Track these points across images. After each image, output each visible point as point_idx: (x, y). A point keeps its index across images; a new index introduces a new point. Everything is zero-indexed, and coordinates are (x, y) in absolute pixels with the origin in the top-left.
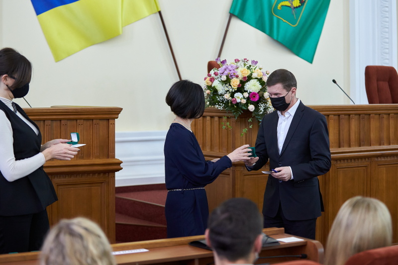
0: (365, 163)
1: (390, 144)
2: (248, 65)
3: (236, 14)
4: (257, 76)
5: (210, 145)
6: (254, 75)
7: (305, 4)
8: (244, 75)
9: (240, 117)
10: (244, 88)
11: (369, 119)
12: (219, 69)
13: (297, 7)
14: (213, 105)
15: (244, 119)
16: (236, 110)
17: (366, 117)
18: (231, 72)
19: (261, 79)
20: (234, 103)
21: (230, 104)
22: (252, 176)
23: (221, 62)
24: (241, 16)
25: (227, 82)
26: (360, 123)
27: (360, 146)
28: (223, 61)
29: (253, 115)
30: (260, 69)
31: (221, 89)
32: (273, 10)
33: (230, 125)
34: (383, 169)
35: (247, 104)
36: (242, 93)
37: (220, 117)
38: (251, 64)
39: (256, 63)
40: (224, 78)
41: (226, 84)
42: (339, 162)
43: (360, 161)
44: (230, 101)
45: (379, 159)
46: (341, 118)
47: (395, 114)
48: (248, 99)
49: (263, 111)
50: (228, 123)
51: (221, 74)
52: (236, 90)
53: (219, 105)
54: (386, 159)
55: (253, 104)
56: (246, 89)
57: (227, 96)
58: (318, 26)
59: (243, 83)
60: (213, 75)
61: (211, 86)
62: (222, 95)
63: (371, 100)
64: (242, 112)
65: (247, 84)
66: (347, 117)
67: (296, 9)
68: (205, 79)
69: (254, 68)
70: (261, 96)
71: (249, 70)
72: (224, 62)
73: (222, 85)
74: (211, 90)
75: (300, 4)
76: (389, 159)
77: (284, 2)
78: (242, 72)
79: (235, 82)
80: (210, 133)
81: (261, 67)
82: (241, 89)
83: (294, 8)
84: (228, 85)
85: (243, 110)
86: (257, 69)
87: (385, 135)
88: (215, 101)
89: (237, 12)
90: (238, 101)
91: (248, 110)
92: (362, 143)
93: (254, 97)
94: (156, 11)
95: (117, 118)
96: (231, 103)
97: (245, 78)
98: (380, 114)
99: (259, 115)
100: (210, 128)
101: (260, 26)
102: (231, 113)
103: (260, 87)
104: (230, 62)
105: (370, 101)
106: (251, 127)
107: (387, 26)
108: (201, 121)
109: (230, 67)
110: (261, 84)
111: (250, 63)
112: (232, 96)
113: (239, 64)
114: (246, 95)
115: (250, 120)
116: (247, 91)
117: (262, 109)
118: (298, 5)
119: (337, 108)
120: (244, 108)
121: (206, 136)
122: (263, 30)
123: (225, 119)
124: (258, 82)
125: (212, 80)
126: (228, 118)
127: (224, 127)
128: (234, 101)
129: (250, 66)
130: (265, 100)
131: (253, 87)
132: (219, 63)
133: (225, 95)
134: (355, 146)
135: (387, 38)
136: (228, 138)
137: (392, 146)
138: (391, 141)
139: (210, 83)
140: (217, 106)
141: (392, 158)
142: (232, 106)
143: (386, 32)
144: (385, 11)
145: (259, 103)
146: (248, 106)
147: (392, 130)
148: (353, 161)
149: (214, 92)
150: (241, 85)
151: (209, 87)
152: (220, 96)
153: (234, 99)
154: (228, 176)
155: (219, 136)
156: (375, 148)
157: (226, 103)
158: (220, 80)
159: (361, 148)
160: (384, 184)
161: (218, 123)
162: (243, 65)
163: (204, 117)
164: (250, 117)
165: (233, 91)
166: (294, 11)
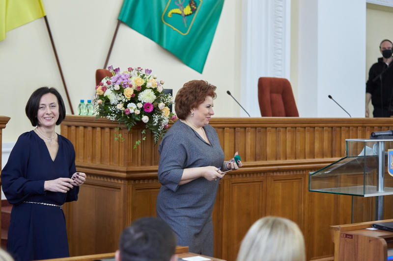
0: (261, 177)
1: (286, 159)
2: (142, 75)
3: (125, 20)
4: (151, 86)
5: (99, 158)
6: (149, 85)
7: (197, 12)
8: (138, 84)
9: (133, 128)
10: (138, 98)
11: (266, 133)
12: (112, 78)
13: (188, 15)
14: (105, 116)
15: (136, 131)
16: (129, 122)
17: (262, 130)
18: (124, 81)
19: (156, 89)
20: (127, 113)
21: (123, 115)
22: (144, 191)
23: (114, 71)
24: (130, 23)
25: (120, 91)
26: (256, 137)
27: (256, 161)
29: (147, 126)
30: (154, 79)
31: (113, 98)
32: (162, 18)
33: (122, 137)
34: (279, 185)
35: (140, 115)
36: (136, 103)
37: (111, 128)
38: (144, 73)
39: (150, 71)
40: (117, 87)
41: (119, 94)
42: (233, 177)
43: (255, 176)
44: (122, 112)
45: (275, 174)
46: (236, 131)
47: (292, 127)
48: (142, 109)
49: (157, 122)
50: (120, 135)
51: (113, 83)
52: (129, 100)
53: (112, 116)
54: (281, 174)
55: (147, 115)
56: (139, 100)
57: (120, 107)
58: (209, 35)
59: (136, 93)
60: (105, 84)
61: (103, 95)
62: (114, 105)
64: (135, 123)
65: (140, 93)
66: (243, 129)
67: (187, 17)
68: (97, 88)
69: (149, 77)
70: (156, 107)
71: (143, 79)
72: (117, 70)
73: (115, 95)
74: (102, 100)
75: (191, 12)
76: (285, 174)
77: (174, 10)
78: (136, 81)
79: (129, 92)
80: (100, 145)
81: (155, 76)
82: (134, 99)
83: (185, 16)
84: (121, 95)
85: (137, 121)
86: (151, 78)
87: (281, 149)
88: (107, 111)
90: (132, 111)
91: (142, 121)
92: (257, 157)
93: (148, 107)
94: (42, 16)
95: (4, 127)
96: (124, 113)
97: (139, 87)
98: (276, 128)
99: (152, 127)
101: (148, 33)
102: (124, 124)
103: (155, 97)
104: (123, 71)
105: (263, 114)
106: (144, 139)
107: (280, 37)
108: (91, 132)
109: (123, 76)
110: (156, 94)
111: (143, 72)
113: (132, 73)
114: (140, 105)
115: (144, 132)
116: (141, 102)
117: (156, 120)
118: (189, 13)
119: (236, 120)
120: (137, 119)
121: (95, 147)
122: (152, 39)
123: (117, 130)
124: (153, 92)
125: (104, 89)
126: (120, 129)
127: (116, 139)
128: (127, 111)
129: (144, 75)
130: (159, 110)
131: (147, 97)
132: (111, 71)
133: (118, 105)
134: (251, 160)
135: (280, 49)
136: (119, 150)
137: (289, 161)
138: (288, 156)
139: (102, 93)
140: (109, 117)
141: (288, 174)
142: (125, 117)
143: (279, 43)
144: (279, 22)
145: (152, 114)
146: (141, 117)
147: (289, 144)
148: (248, 175)
149: (106, 102)
150: (135, 95)
151: (101, 97)
152: (113, 106)
153: (127, 109)
154: (119, 190)
155: (110, 149)
156: (271, 162)
157: (119, 114)
158: (112, 89)
159: (257, 162)
160: (280, 200)
161: (109, 134)
162: (137, 74)
163: (94, 128)
164: (144, 129)
165: (127, 101)
166: (185, 20)
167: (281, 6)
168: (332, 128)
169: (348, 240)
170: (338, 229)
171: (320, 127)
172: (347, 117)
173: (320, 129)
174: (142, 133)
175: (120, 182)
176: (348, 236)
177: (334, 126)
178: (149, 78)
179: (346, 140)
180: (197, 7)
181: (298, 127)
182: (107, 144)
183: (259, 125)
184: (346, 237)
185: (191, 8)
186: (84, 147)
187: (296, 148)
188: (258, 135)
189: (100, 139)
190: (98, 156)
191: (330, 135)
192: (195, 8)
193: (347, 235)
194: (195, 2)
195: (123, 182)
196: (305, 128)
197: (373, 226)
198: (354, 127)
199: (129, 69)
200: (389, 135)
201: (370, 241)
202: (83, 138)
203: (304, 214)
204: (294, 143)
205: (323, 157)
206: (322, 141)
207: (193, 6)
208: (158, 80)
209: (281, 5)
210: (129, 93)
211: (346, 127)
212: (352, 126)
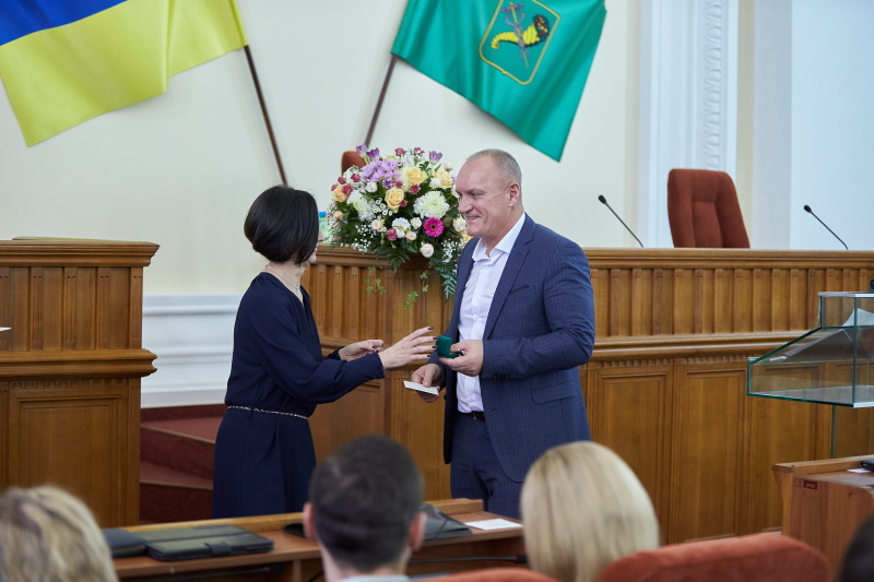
0: (662, 368)
1: (713, 331)
2: (422, 163)
3: (405, 54)
4: (439, 184)
5: (340, 326)
6: (435, 183)
7: (549, 39)
8: (413, 181)
9: (404, 268)
10: (413, 208)
11: (672, 278)
12: (364, 168)
13: (531, 45)
14: (348, 242)
15: (411, 272)
16: (396, 255)
17: (666, 273)
18: (387, 175)
19: (449, 190)
20: (391, 239)
21: (382, 242)
23: (368, 154)
24: (415, 61)
25: (378, 195)
26: (652, 287)
27: (651, 334)
28: (372, 151)
29: (431, 264)
30: (448, 171)
31: (365, 209)
32: (481, 51)
33: (382, 284)
34: (699, 383)
35: (417, 242)
36: (409, 218)
37: (362, 268)
38: (428, 159)
39: (440, 156)
40: (372, 187)
41: (375, 200)
42: (606, 366)
43: (650, 364)
44: (382, 235)
45: (691, 362)
46: (613, 274)
47: (726, 269)
48: (421, 231)
49: (451, 256)
50: (379, 281)
51: (366, 178)
52: (396, 212)
53: (361, 243)
54: (705, 362)
55: (430, 242)
56: (416, 212)
57: (378, 225)
58: (573, 86)
59: (411, 198)
60: (349, 181)
61: (344, 203)
62: (366, 222)
64: (408, 258)
65: (418, 200)
66: (626, 272)
67: (529, 48)
68: (334, 188)
69: (435, 167)
70: (448, 226)
71: (424, 172)
72: (372, 154)
73: (368, 201)
74: (343, 212)
75: (538, 39)
76: (711, 361)
77: (504, 34)
78: (410, 175)
79: (395, 197)
80: (341, 299)
81: (449, 166)
82: (406, 211)
83: (526, 46)
84: (379, 202)
85: (410, 254)
86: (442, 169)
87: (703, 312)
88: (353, 234)
89: (407, 52)
90: (400, 234)
91: (420, 254)
92: (655, 328)
93: (433, 227)
94: (240, 45)
95: (147, 265)
96: (386, 239)
97: (415, 187)
98: (694, 270)
99: (442, 265)
101: (454, 81)
102: (386, 259)
103: (446, 207)
104: (386, 152)
105: (678, 241)
106: (425, 289)
107: (717, 89)
108: (324, 276)
109: (384, 165)
110: (448, 202)
111: (426, 157)
112: (388, 224)
113: (403, 159)
114: (417, 223)
115: (424, 275)
116: (418, 216)
117: (449, 253)
118: (533, 41)
119: (611, 253)
120: (411, 250)
121: (332, 305)
122: (461, 92)
123: (372, 271)
124: (443, 197)
125: (347, 190)
126: (378, 269)
127: (369, 288)
128: (392, 235)
129: (427, 163)
130: (456, 233)
131: (432, 206)
132: (363, 155)
133: (374, 222)
134: (642, 334)
135: (716, 113)
136: (377, 310)
137: (718, 336)
138: (716, 325)
139: (343, 197)
140: (357, 244)
142: (388, 245)
143: (713, 101)
144: (714, 58)
145: (443, 241)
146: (420, 246)
147: (718, 303)
148: (636, 364)
149: (350, 216)
150: (406, 202)
151: (342, 206)
152: (364, 223)
153: (392, 231)
154: (376, 390)
155: (360, 308)
156: (682, 338)
157: (376, 239)
158: (363, 191)
159: (654, 337)
160: (701, 412)
161: (358, 279)
162: (412, 162)
163: (330, 266)
164: (424, 270)
165: (391, 214)
166: (524, 54)
167: (718, 28)
168: (807, 270)
169: (809, 492)
170: (789, 470)
171: (782, 269)
172: (841, 248)
173: (784, 273)
174: (422, 277)
176: (808, 485)
177: (812, 268)
178: (436, 170)
179: (820, 293)
180: (549, 29)
181: (738, 268)
182: (354, 299)
183: (659, 264)
184: (805, 486)
185: (538, 30)
187: (733, 310)
188: (656, 283)
189: (341, 289)
190: (337, 322)
191: (803, 283)
192: (546, 30)
193: (806, 482)
194: (544, 18)
196: (752, 270)
197: (861, 464)
198: (853, 269)
199: (396, 151)
201: (850, 494)
203: (749, 442)
204: (730, 299)
205: (788, 329)
206: (786, 296)
207: (542, 28)
209: (718, 24)
211: (835, 268)
212: (848, 268)
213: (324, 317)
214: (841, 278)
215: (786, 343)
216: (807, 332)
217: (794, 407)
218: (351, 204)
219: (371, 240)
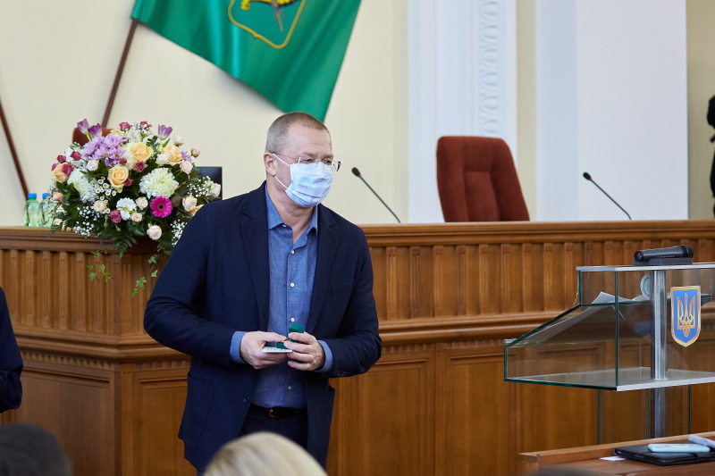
0: (422, 353)
1: (479, 313)
2: (151, 138)
3: (146, 19)
4: (166, 161)
5: (66, 317)
6: (161, 159)
8: (138, 158)
9: (129, 252)
10: (138, 188)
11: (431, 256)
12: (86, 145)
13: (285, 5)
14: (69, 226)
15: (140, 257)
16: (121, 239)
17: (424, 251)
18: (110, 152)
19: (178, 167)
20: (115, 221)
21: (106, 225)
22: (160, 386)
23: (89, 130)
25: (101, 173)
26: (409, 266)
27: (409, 317)
28: (94, 126)
29: (160, 248)
30: (177, 145)
31: (86, 189)
32: (230, 12)
33: (105, 271)
34: (464, 369)
35: (144, 225)
36: (134, 198)
37: (88, 254)
38: (156, 134)
39: (169, 131)
40: (93, 165)
41: (97, 179)
43: (408, 350)
44: (106, 218)
45: (454, 346)
47: (491, 244)
48: (147, 212)
50: (103, 267)
51: (87, 155)
52: (120, 191)
53: (84, 226)
54: (470, 346)
55: (158, 224)
56: (142, 191)
57: (100, 207)
59: (136, 175)
60: (69, 159)
61: (65, 183)
62: (89, 204)
63: (449, 214)
64: (134, 241)
65: (145, 178)
66: (379, 251)
67: (283, 9)
68: (54, 167)
69: (164, 142)
70: (177, 205)
71: (151, 149)
72: (94, 130)
73: (90, 181)
74: (64, 193)
76: (476, 346)
78: (135, 151)
79: (119, 175)
80: (66, 288)
81: (179, 140)
82: (131, 190)
83: (280, 6)
84: (101, 181)
85: (137, 238)
86: (171, 144)
87: (466, 293)
89: (148, 16)
90: (125, 216)
91: (147, 236)
92: (413, 310)
93: (161, 207)
96: (110, 221)
97: (140, 164)
98: (455, 246)
100: (66, 276)
102: (111, 243)
103: (176, 185)
106: (154, 275)
107: (494, 47)
108: (48, 262)
109: (107, 142)
110: (178, 179)
111: (154, 131)
112: (112, 204)
113: (128, 134)
114: (143, 203)
115: (153, 260)
118: (287, 1)
120: (138, 232)
121: (58, 295)
122: (207, 57)
123: (97, 257)
124: (171, 174)
125: (68, 170)
126: (103, 254)
127: (92, 275)
128: (116, 217)
129: (155, 138)
130: (186, 213)
131: (159, 184)
132: (85, 131)
133: (96, 203)
134: (398, 317)
135: (493, 74)
136: (105, 299)
137: (484, 318)
138: (482, 306)
139: (64, 177)
140: (79, 228)
141: (484, 345)
142: (112, 227)
145: (172, 222)
146: (147, 228)
147: (483, 282)
149: (71, 197)
150: (131, 181)
151: (62, 186)
152: (86, 205)
153: (116, 212)
154: (106, 385)
155: (87, 297)
156: (443, 321)
157: (99, 222)
158: (84, 170)
159: (411, 320)
160: (467, 402)
161: (83, 265)
162: (139, 138)
163: (54, 253)
164: (153, 254)
165: (114, 194)
166: (278, 15)
168: (583, 243)
170: (534, 459)
171: (555, 242)
172: (624, 219)
173: (556, 247)
174: (150, 261)
175: (106, 367)
177: (588, 241)
178: (164, 146)
179: (578, 268)
181: (505, 243)
182: (81, 287)
183: (415, 240)
186: (36, 294)
187: (500, 289)
188: (412, 262)
190: (63, 312)
191: (579, 258)
195: (113, 368)
196: (520, 244)
197: (616, 452)
198: (635, 240)
199: (121, 125)
200: (677, 256)
202: (32, 276)
203: (522, 433)
204: (494, 278)
206: (559, 272)
208: (186, 148)
210: (119, 177)
211: (615, 241)
212: (629, 239)
213: (49, 309)
214: (620, 251)
215: (539, 325)
216: (562, 312)
217: (572, 393)
218: (72, 184)
219: (95, 223)
